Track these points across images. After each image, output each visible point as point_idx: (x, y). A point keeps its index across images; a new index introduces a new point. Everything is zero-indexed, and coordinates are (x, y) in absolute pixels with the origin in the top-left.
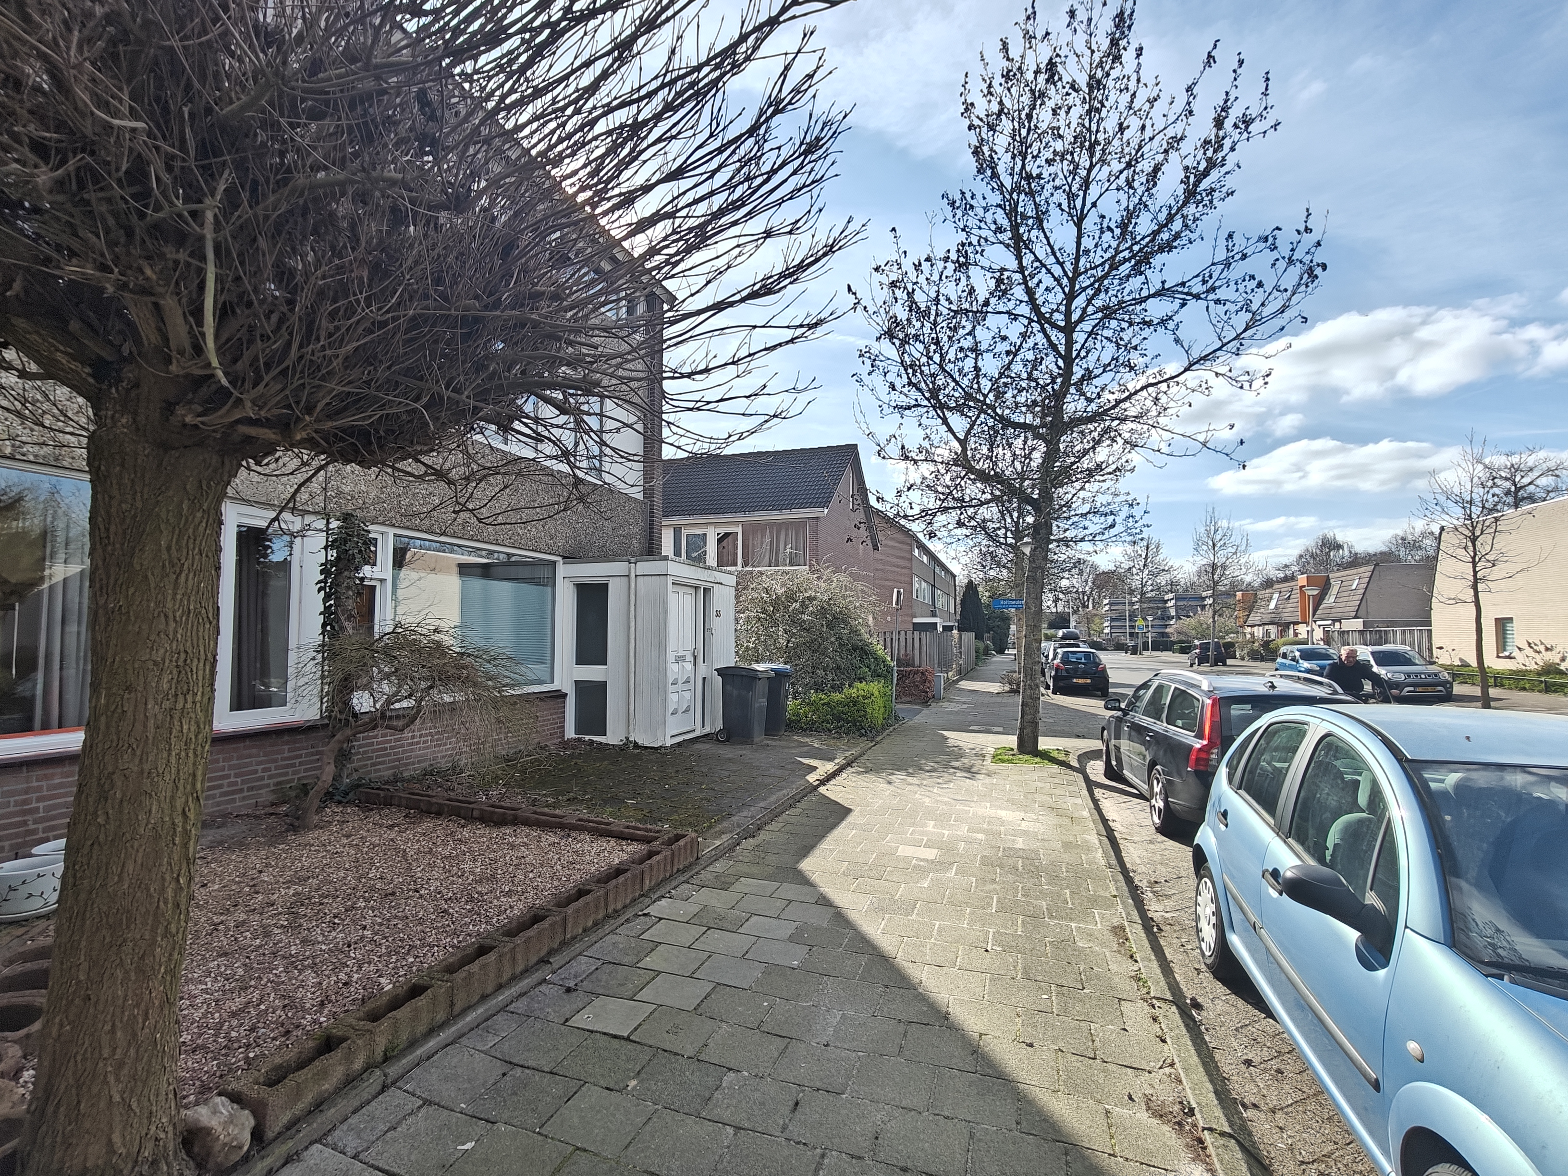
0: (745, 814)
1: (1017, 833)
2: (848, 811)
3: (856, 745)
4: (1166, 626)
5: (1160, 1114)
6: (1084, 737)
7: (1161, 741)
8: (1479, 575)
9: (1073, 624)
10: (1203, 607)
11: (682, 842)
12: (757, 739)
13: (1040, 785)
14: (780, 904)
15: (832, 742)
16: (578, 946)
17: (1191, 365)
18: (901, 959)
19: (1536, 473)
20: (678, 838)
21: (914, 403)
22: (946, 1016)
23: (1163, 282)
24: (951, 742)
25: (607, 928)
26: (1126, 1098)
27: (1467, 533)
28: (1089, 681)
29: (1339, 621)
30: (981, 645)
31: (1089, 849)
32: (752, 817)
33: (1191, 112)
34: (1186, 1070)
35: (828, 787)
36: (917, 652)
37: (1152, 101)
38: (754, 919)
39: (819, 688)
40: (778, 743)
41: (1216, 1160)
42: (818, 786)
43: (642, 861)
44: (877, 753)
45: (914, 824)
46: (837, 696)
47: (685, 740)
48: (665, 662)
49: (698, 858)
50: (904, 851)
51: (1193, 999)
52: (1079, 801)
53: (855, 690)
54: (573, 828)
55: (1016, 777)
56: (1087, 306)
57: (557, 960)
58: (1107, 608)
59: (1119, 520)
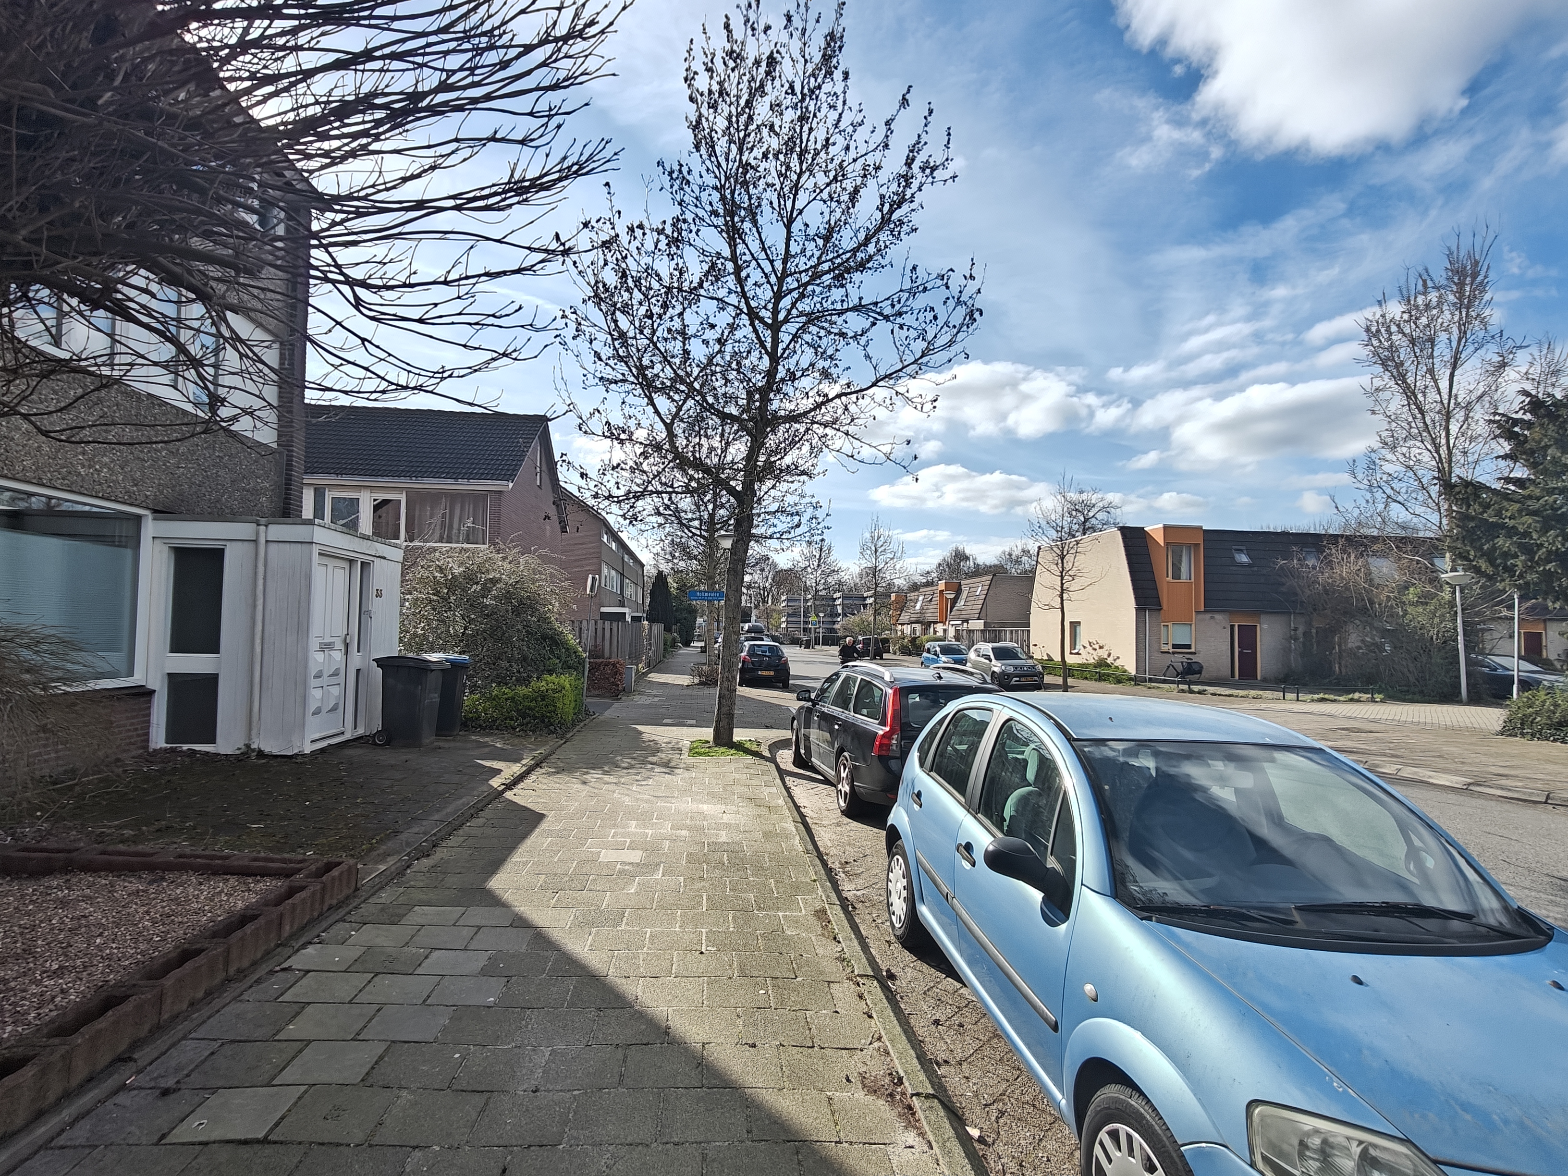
0: (416, 829)
1: (720, 827)
2: (541, 817)
3: (545, 743)
4: (834, 623)
5: (873, 1091)
6: (772, 728)
7: (848, 727)
8: (1065, 586)
9: (753, 618)
10: (865, 606)
11: (335, 872)
12: (426, 741)
13: (737, 776)
14: (467, 932)
15: (516, 741)
16: (181, 1028)
17: (878, 381)
18: (613, 974)
19: (1095, 510)
20: (329, 867)
21: (621, 377)
22: (667, 1031)
23: (861, 299)
24: (646, 737)
25: (228, 996)
26: (844, 1080)
27: (1058, 552)
28: (772, 673)
29: (967, 621)
30: (669, 637)
31: (787, 837)
32: (425, 834)
33: (886, 146)
34: (891, 1041)
35: (515, 791)
36: (607, 643)
37: (855, 126)
38: (436, 954)
39: (501, 681)
40: (452, 744)
41: (925, 1123)
42: (503, 791)
43: (279, 902)
44: (568, 751)
45: (614, 826)
46: (522, 690)
47: (330, 745)
48: (306, 650)
49: (357, 889)
50: (607, 856)
51: (888, 971)
52: (774, 790)
53: (544, 683)
54: (169, 867)
55: (714, 770)
56: (792, 308)
57: (143, 1055)
58: (784, 604)
59: (804, 520)
